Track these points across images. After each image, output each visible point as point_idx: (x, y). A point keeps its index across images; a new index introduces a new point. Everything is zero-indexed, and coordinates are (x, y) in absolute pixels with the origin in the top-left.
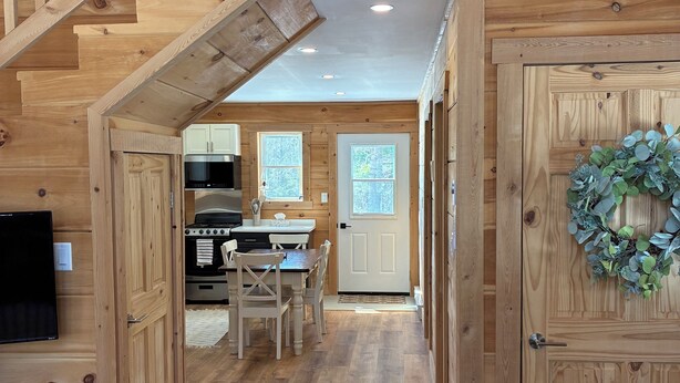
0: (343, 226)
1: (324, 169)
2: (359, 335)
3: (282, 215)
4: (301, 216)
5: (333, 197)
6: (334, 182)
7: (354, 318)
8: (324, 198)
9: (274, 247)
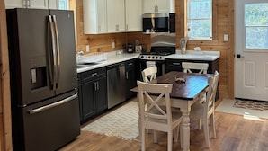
0: (239, 56)
1: (225, 20)
2: (241, 144)
3: (198, 48)
4: (211, 49)
5: (232, 37)
6: (232, 28)
7: (242, 123)
8: (226, 38)
9: (185, 71)
